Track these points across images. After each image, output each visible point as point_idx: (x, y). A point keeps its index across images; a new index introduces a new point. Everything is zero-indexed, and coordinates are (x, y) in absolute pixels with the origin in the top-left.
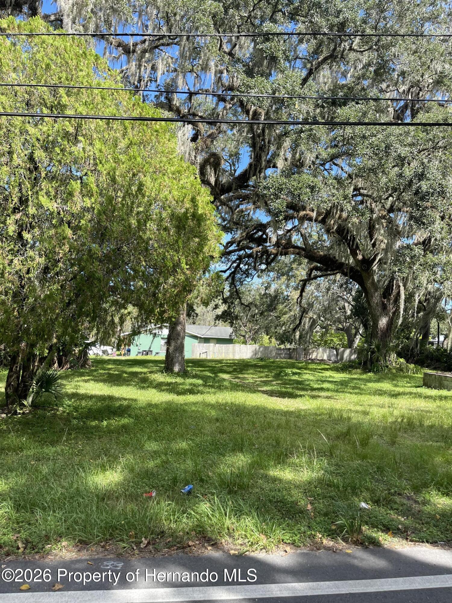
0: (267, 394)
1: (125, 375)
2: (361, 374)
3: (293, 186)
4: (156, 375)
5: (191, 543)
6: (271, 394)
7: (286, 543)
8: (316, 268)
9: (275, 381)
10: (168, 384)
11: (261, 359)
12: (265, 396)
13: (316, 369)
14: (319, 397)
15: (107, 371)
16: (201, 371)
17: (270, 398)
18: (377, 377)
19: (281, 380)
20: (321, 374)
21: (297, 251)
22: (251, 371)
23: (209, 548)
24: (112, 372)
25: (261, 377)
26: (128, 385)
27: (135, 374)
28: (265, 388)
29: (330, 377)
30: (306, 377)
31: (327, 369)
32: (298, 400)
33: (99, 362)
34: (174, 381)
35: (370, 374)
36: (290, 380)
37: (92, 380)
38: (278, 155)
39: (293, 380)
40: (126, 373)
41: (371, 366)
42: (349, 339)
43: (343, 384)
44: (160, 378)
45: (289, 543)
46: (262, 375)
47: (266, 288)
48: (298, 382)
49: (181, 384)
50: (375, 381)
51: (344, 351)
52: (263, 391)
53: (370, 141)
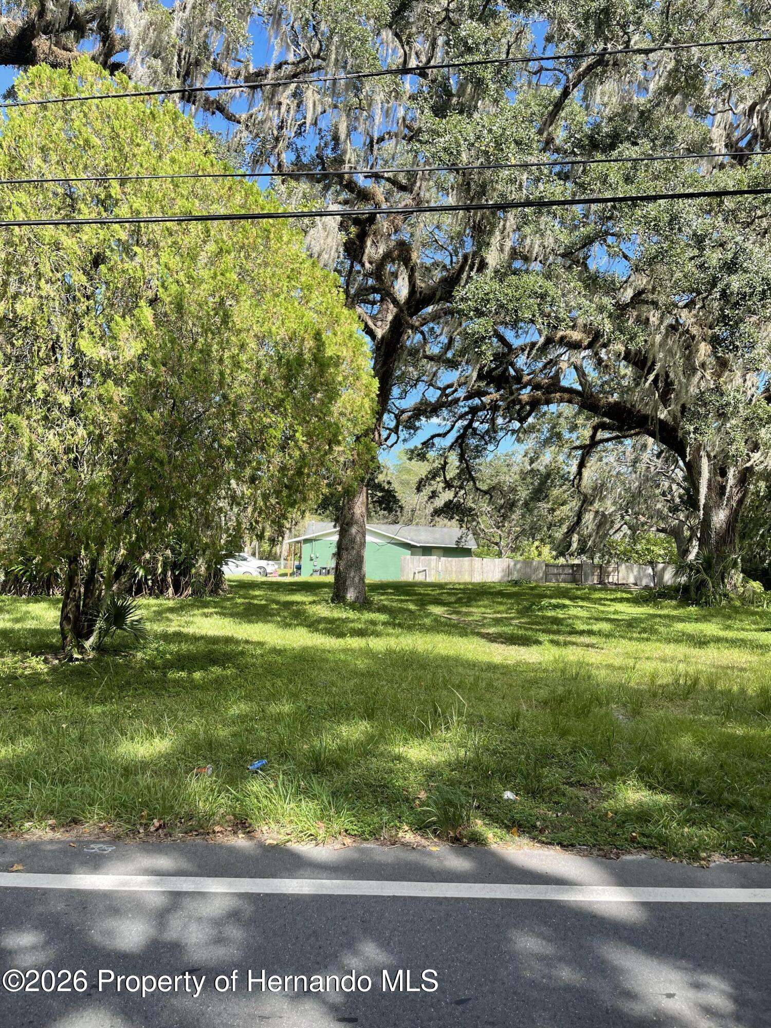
0: (486, 638)
1: (275, 606)
2: (675, 608)
3: (507, 295)
4: (319, 607)
5: (217, 829)
6: (492, 638)
8: (603, 426)
9: (518, 618)
10: (331, 621)
11: (516, 583)
12: (483, 641)
13: (601, 599)
14: (574, 644)
15: (247, 601)
16: (402, 601)
17: (488, 644)
18: (703, 613)
19: (529, 617)
20: (602, 608)
21: (566, 396)
22: (486, 602)
23: (241, 836)
24: (256, 602)
25: (499, 612)
26: (266, 622)
27: (287, 605)
28: (492, 630)
29: (616, 612)
30: (573, 612)
31: (621, 600)
32: (534, 649)
33: (245, 586)
34: (344, 615)
35: (693, 609)
36: (543, 617)
37: (216, 613)
38: (488, 244)
39: (549, 618)
40: (277, 603)
41: (697, 593)
42: (679, 547)
43: (631, 624)
44: (323, 611)
46: (502, 608)
47: (532, 462)
48: (556, 621)
49: (353, 621)
50: (697, 620)
51: (664, 569)
52: (488, 634)
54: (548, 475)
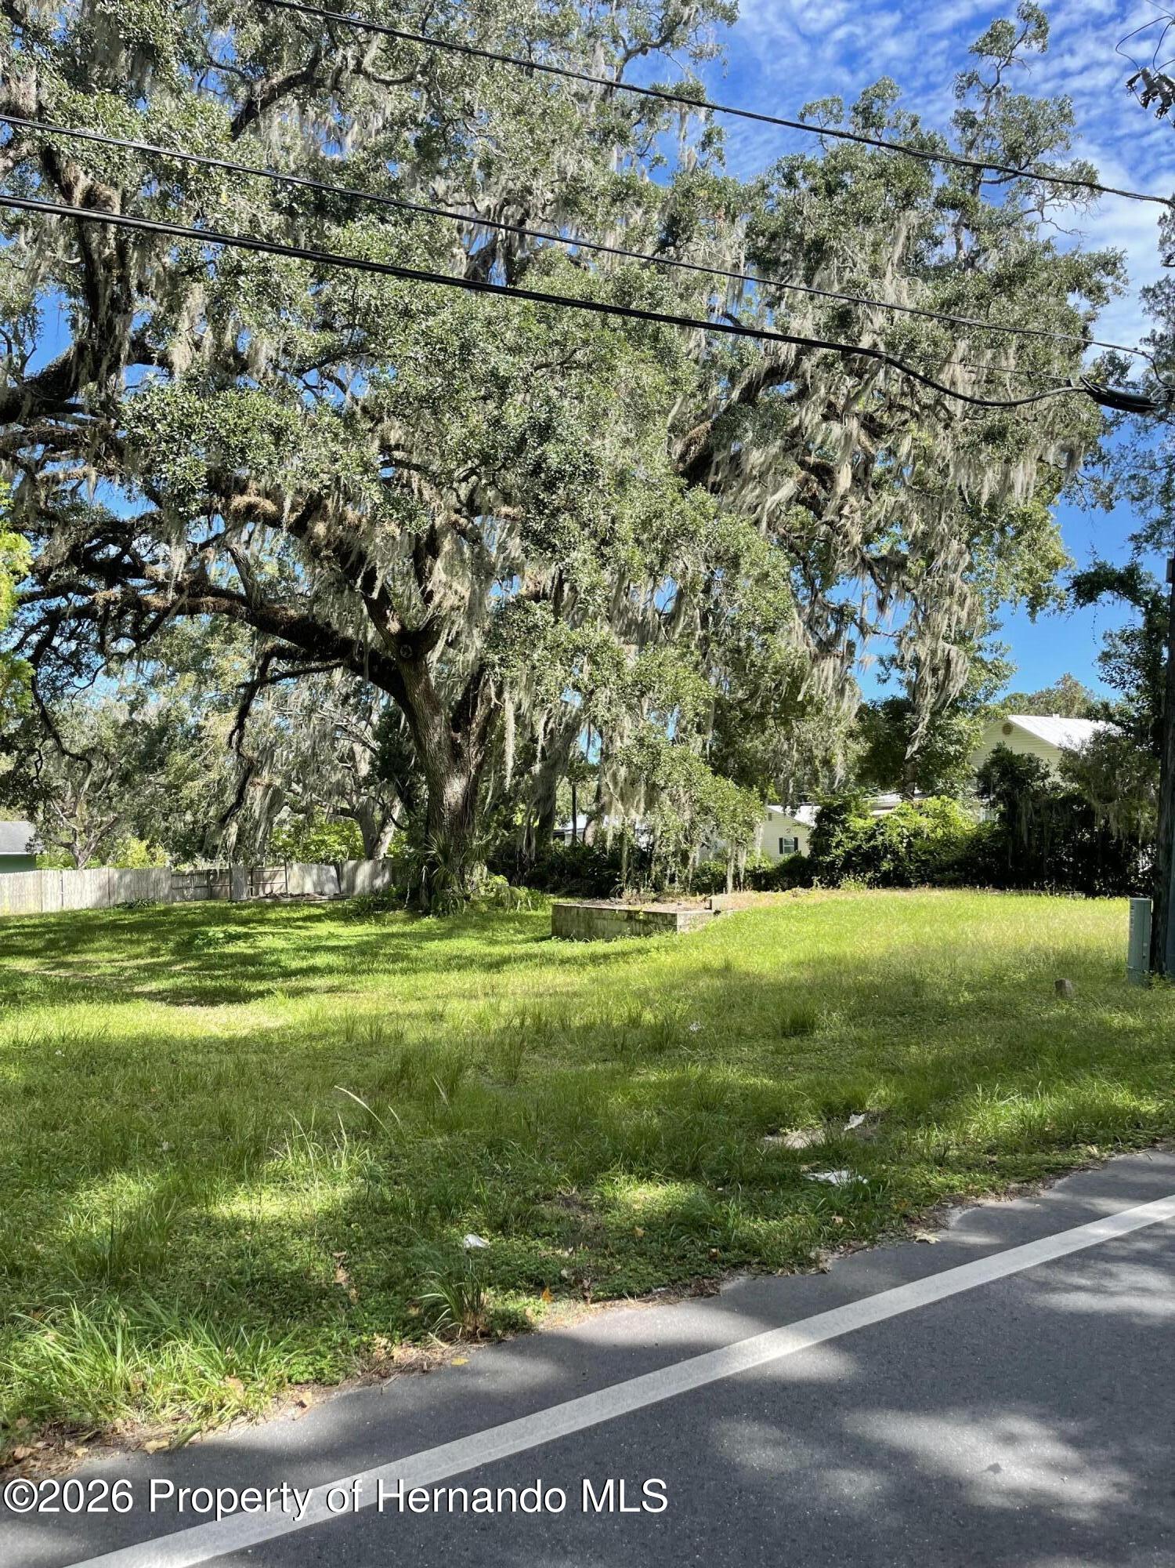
0: (163, 1000)
2: (405, 922)
3: (225, 421)
6: (175, 997)
7: (298, 1383)
8: (280, 653)
9: (181, 961)
11: (130, 907)
12: (159, 1006)
13: (288, 919)
14: (311, 990)
17: (173, 1009)
18: (445, 925)
19: (198, 958)
20: (303, 933)
21: (226, 603)
22: (105, 943)
25: (137, 957)
28: (153, 986)
29: (331, 936)
30: (265, 943)
31: (318, 919)
32: (254, 1006)
35: (429, 921)
36: (223, 956)
38: (174, 329)
39: (232, 956)
41: (429, 898)
42: (366, 837)
43: (366, 950)
45: (307, 1382)
46: (141, 949)
47: (134, 707)
48: (245, 960)
50: (443, 936)
51: (356, 868)
52: (150, 993)
53: (423, 327)
54: (163, 731)
